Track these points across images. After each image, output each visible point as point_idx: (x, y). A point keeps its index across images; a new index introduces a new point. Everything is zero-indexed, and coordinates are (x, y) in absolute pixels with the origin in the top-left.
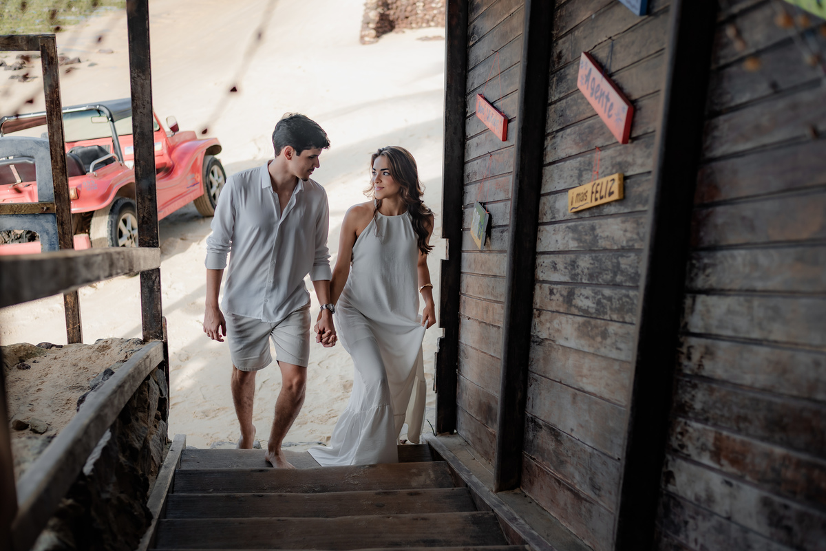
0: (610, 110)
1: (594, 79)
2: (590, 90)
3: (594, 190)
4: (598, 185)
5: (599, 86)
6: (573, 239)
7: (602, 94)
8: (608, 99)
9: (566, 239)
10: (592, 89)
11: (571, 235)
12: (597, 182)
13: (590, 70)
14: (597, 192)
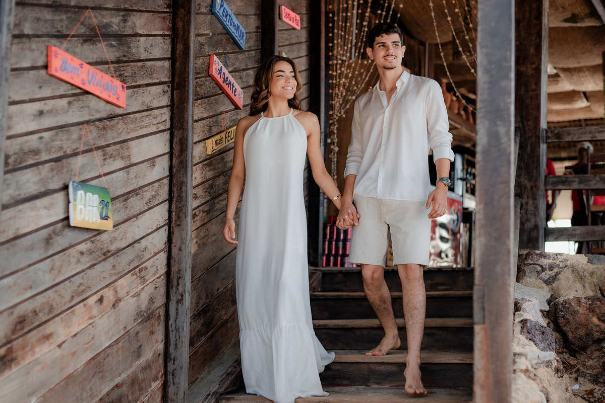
0: (235, 92)
1: (224, 73)
2: (222, 79)
3: (227, 136)
4: (229, 132)
5: (227, 78)
6: (210, 170)
7: (230, 83)
8: (233, 87)
9: (204, 173)
10: (224, 79)
11: (207, 169)
12: (228, 131)
13: (221, 67)
14: (229, 136)
